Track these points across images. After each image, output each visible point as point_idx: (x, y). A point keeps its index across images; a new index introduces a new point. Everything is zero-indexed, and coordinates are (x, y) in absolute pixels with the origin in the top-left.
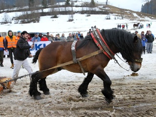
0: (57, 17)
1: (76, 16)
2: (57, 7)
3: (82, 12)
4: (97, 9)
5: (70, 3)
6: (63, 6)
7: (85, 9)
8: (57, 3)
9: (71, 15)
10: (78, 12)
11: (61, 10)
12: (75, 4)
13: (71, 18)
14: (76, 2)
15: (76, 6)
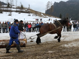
0: (2, 13)
1: (13, 13)
2: (2, 7)
3: (16, 11)
4: (24, 10)
5: (10, 6)
6: (6, 7)
7: (18, 10)
8: (3, 6)
9: (10, 13)
10: (14, 11)
11: (4, 9)
12: (13, 7)
13: (10, 14)
14: (13, 6)
15: (13, 8)
